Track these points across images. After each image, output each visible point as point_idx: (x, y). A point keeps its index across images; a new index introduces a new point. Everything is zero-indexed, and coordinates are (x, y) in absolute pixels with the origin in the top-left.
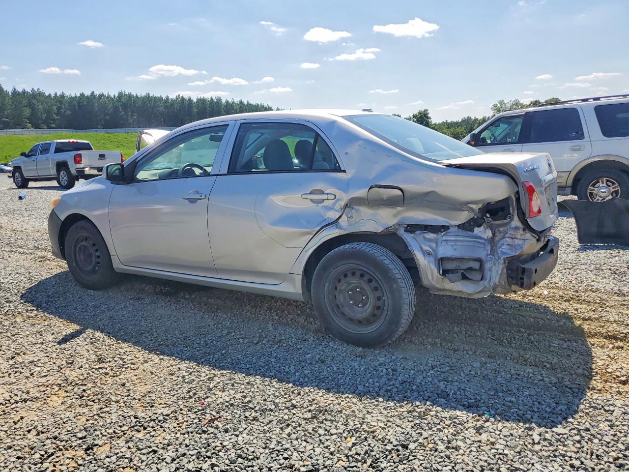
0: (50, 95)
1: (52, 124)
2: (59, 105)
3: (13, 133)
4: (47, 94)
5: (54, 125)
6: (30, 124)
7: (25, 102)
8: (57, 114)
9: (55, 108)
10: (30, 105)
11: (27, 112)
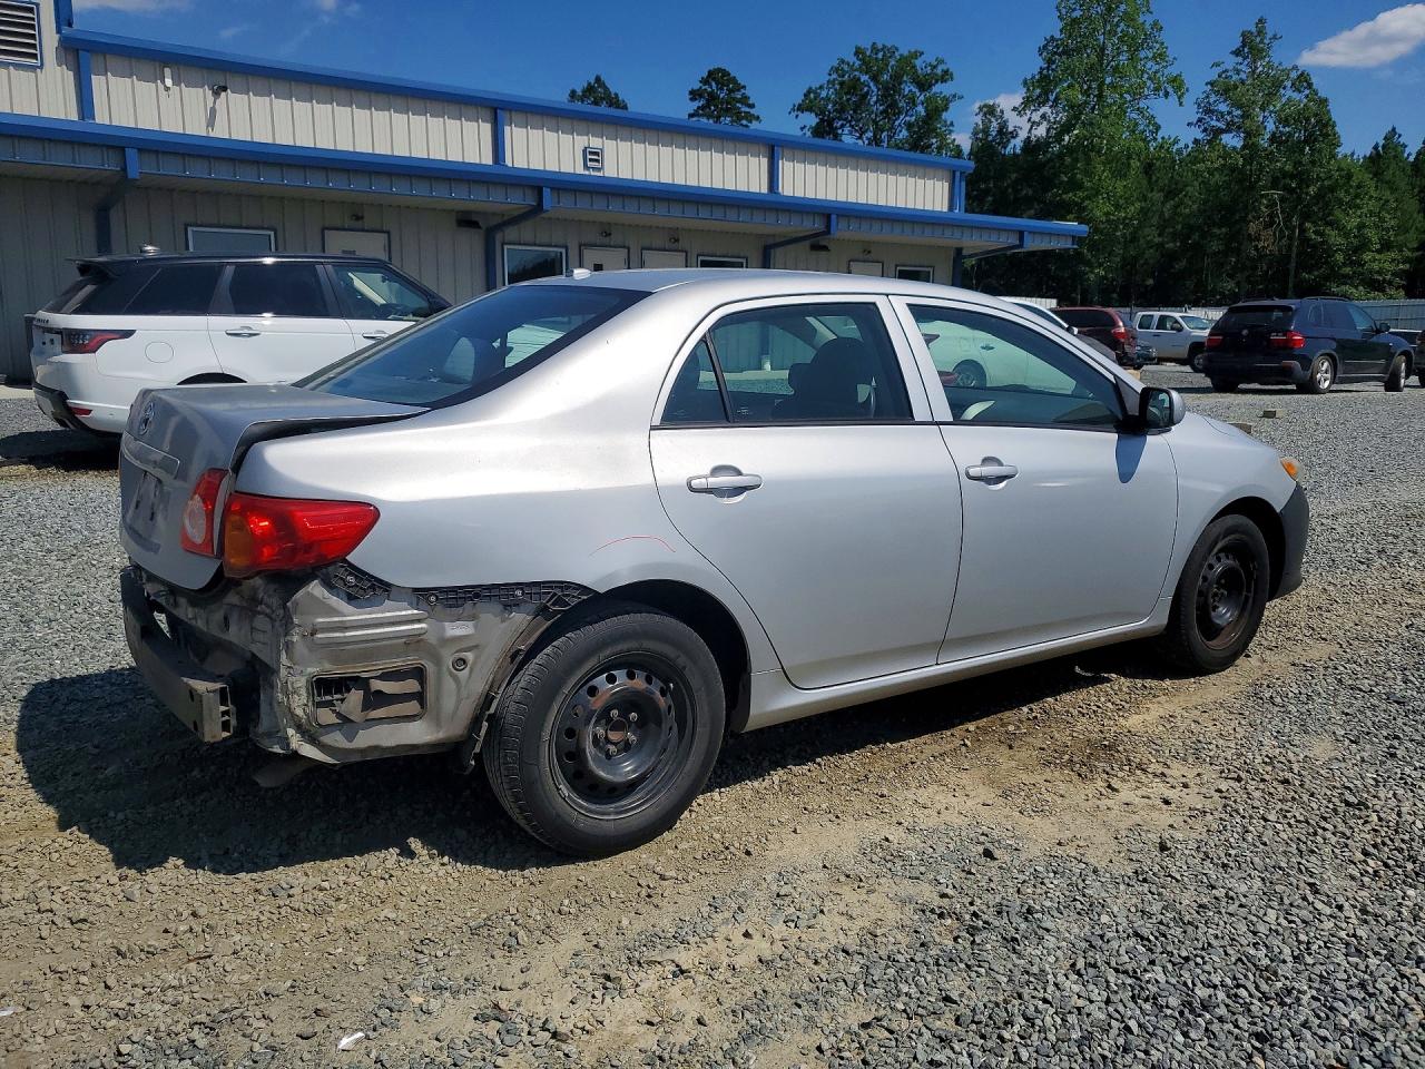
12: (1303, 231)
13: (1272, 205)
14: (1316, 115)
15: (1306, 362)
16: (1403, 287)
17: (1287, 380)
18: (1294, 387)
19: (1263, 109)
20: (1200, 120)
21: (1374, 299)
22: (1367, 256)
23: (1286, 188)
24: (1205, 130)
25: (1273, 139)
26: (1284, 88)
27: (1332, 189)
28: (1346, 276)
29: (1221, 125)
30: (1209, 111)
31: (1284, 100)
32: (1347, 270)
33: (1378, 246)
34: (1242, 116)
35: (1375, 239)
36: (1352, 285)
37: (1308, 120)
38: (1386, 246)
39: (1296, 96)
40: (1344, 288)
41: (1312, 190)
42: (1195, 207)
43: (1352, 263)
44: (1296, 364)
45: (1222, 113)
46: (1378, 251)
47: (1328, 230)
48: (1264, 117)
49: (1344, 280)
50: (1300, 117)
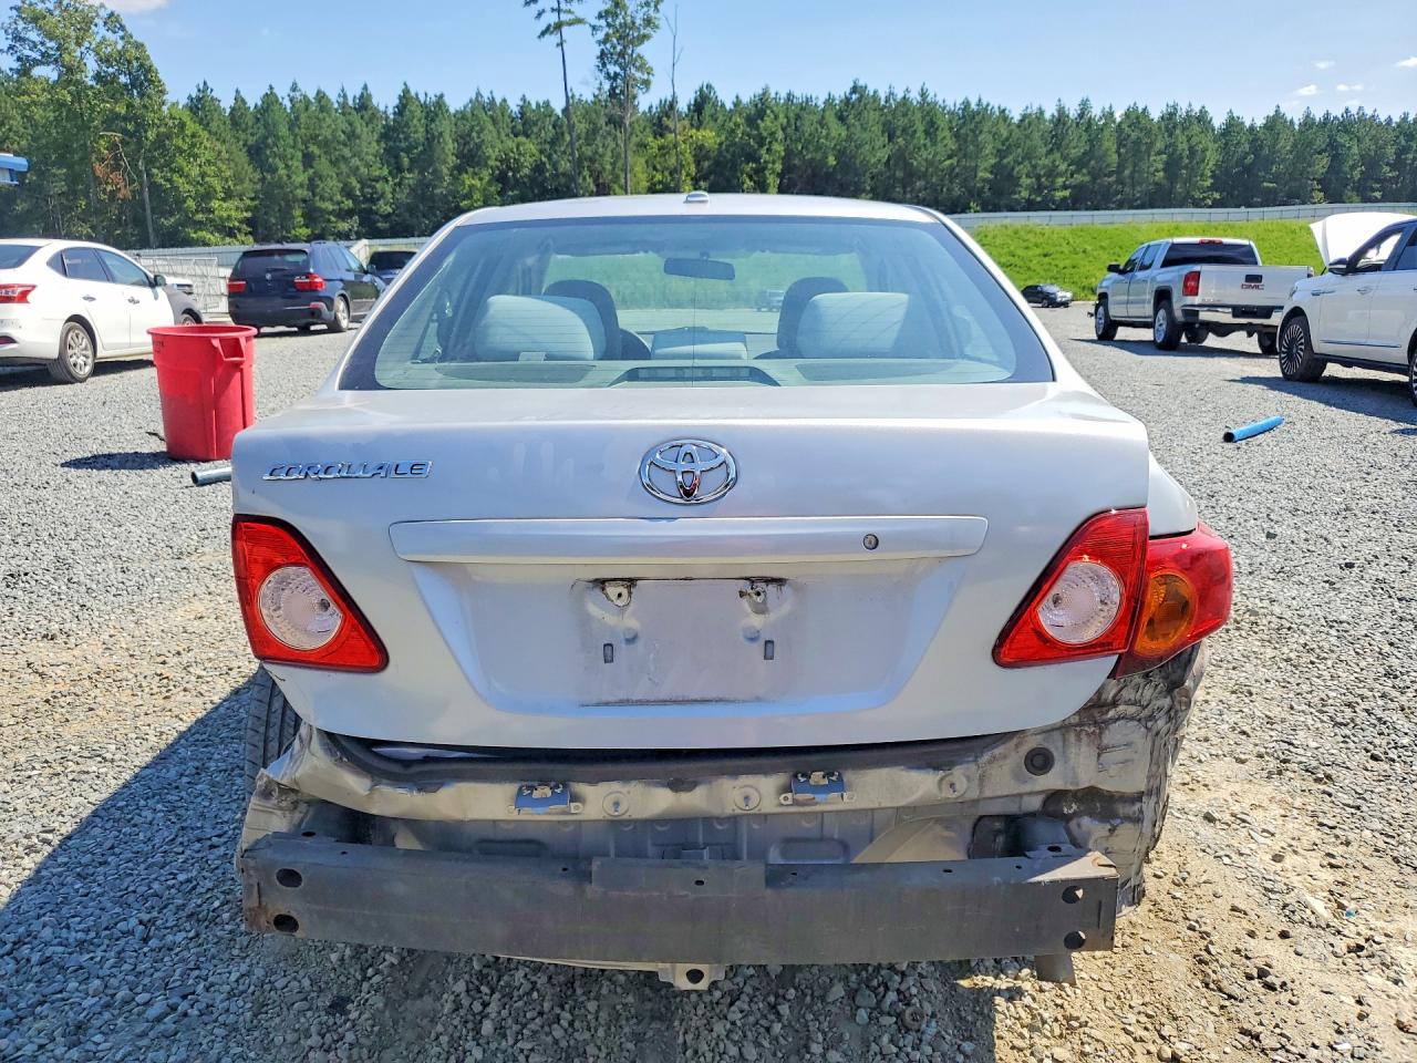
0: (1389, 120)
1: (1374, 190)
2: (1403, 142)
3: (1277, 215)
4: (1383, 118)
5: (1378, 195)
6: (1322, 194)
7: (1321, 142)
8: (1393, 167)
9: (1390, 152)
10: (1333, 148)
11: (1322, 164)
12: (149, 175)
13: (113, 147)
14: (137, 59)
15: (329, 301)
16: (250, 233)
17: (315, 320)
18: (324, 327)
19: (79, 44)
20: (11, 47)
21: (229, 244)
22: (215, 204)
23: (125, 131)
24: (19, 59)
25: (98, 77)
26: (96, 25)
27: (169, 137)
28: (201, 222)
29: (35, 55)
30: (18, 38)
31: (98, 39)
32: (200, 217)
33: (223, 195)
34: (58, 49)
35: (219, 188)
36: (207, 230)
37: (129, 62)
38: (228, 195)
39: (109, 35)
40: (200, 233)
41: (151, 135)
42: (24, 143)
43: (202, 211)
44: (322, 305)
45: (34, 42)
46: (224, 200)
47: (175, 177)
48: (82, 53)
49: (199, 225)
50: (121, 58)
